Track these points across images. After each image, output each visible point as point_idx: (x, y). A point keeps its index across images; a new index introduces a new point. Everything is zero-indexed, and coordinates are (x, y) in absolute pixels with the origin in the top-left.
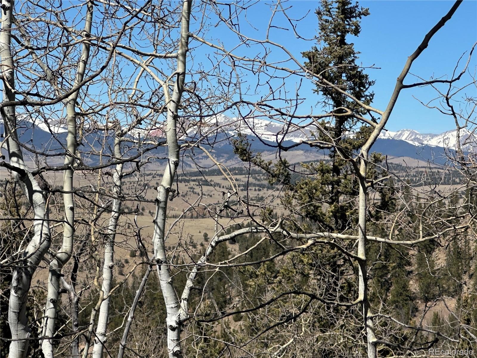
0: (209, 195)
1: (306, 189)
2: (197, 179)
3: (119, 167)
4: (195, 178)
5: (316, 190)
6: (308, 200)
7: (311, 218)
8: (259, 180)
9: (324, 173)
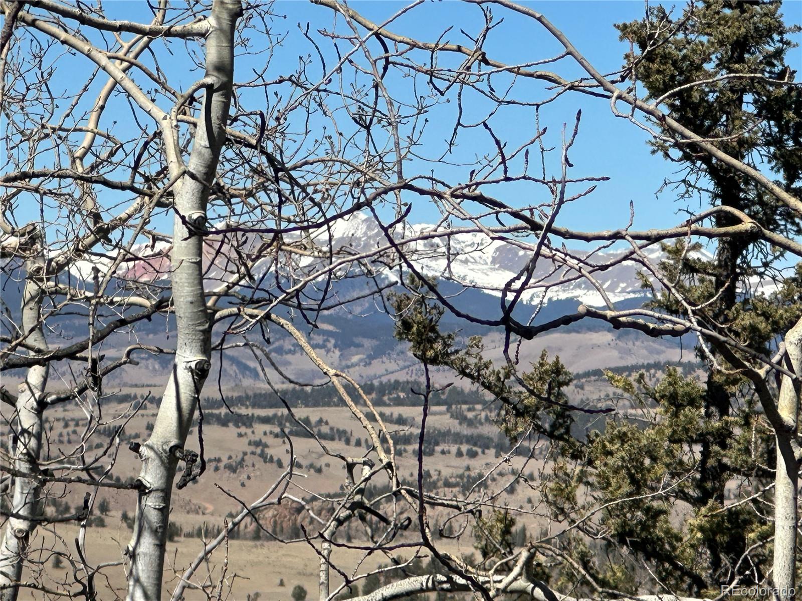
0: (312, 466)
1: (620, 453)
2: (275, 415)
3: (35, 374)
4: (270, 412)
5: (654, 459)
6: (626, 488)
7: (636, 548)
8: (471, 423)
9: (679, 407)
